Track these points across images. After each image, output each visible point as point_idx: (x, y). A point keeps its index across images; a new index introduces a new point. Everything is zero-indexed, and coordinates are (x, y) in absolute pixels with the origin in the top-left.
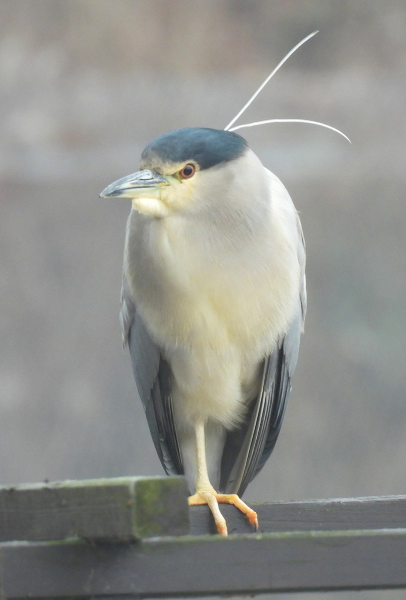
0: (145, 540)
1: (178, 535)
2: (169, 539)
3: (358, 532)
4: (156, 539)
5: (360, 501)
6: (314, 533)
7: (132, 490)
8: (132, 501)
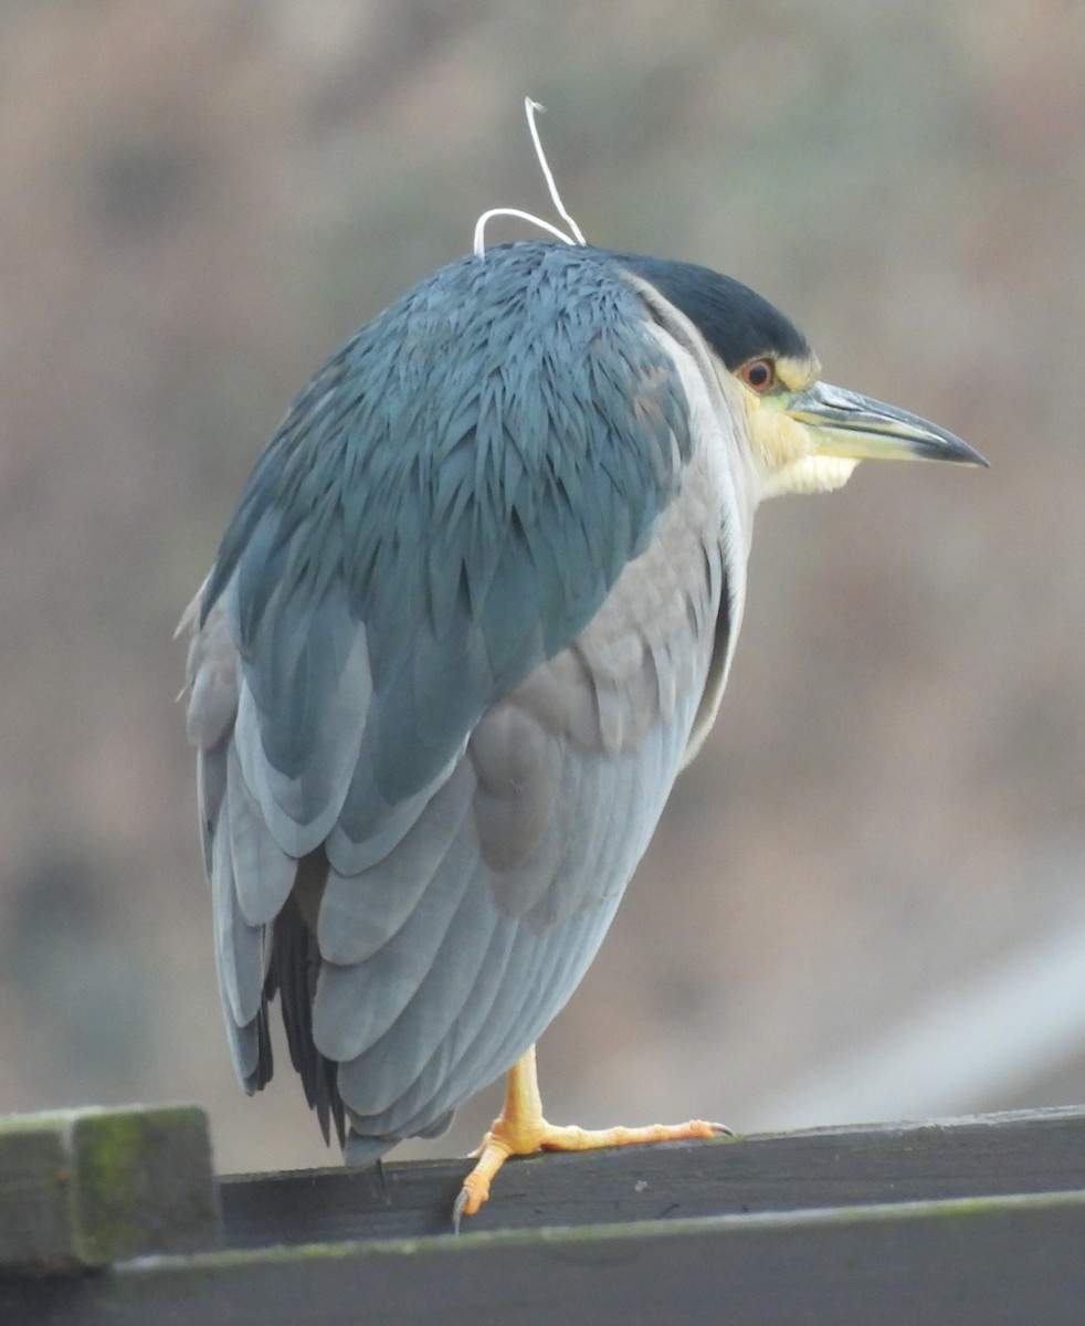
1: (189, 1251)
3: (658, 1227)
6: (547, 1233)
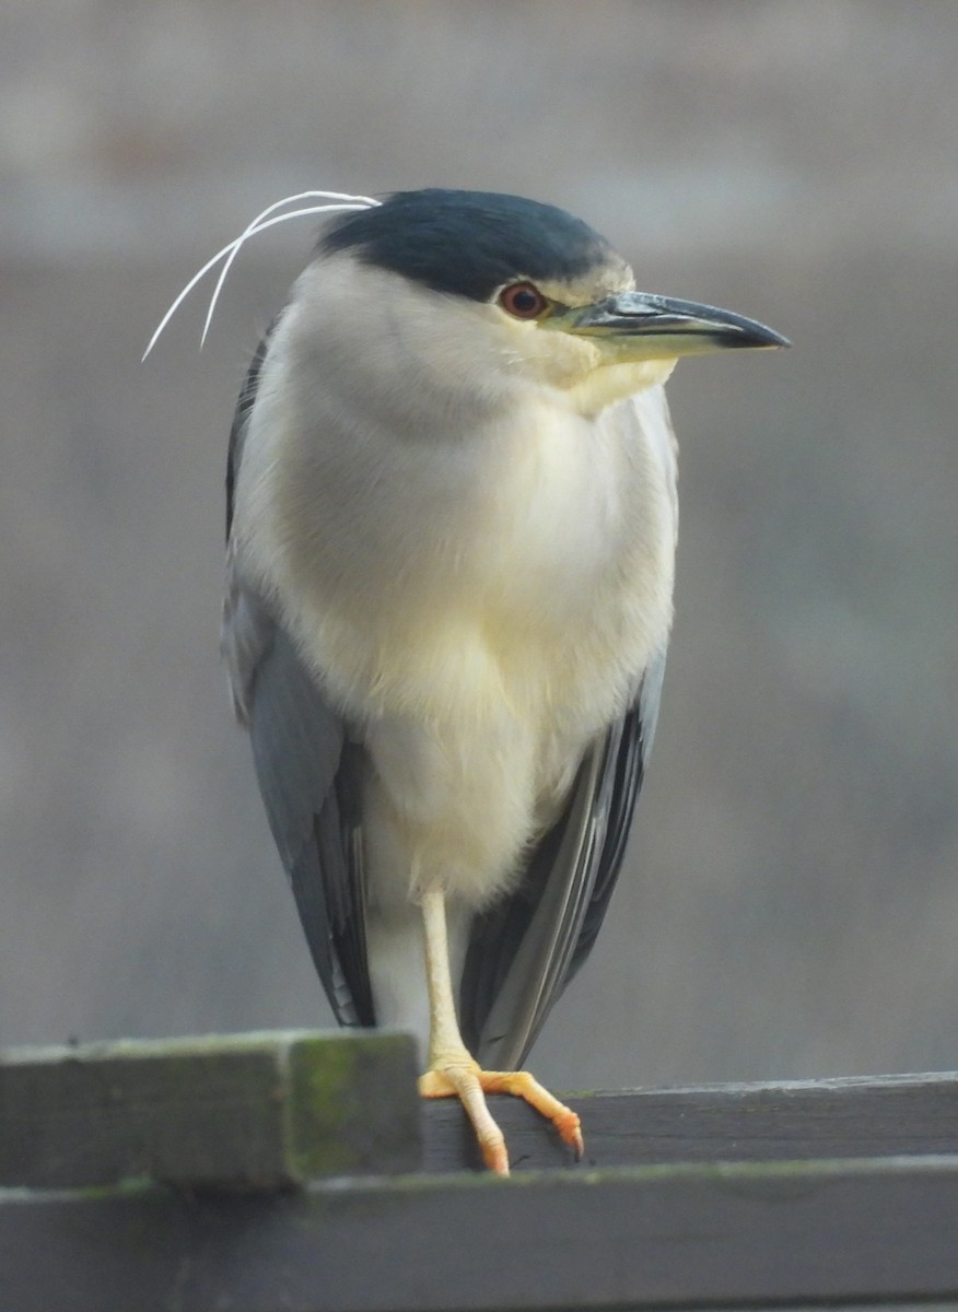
0: (316, 1186)
2: (372, 1182)
4: (341, 1184)
5: (831, 1087)
7: (283, 1064)
8: (284, 1091)
